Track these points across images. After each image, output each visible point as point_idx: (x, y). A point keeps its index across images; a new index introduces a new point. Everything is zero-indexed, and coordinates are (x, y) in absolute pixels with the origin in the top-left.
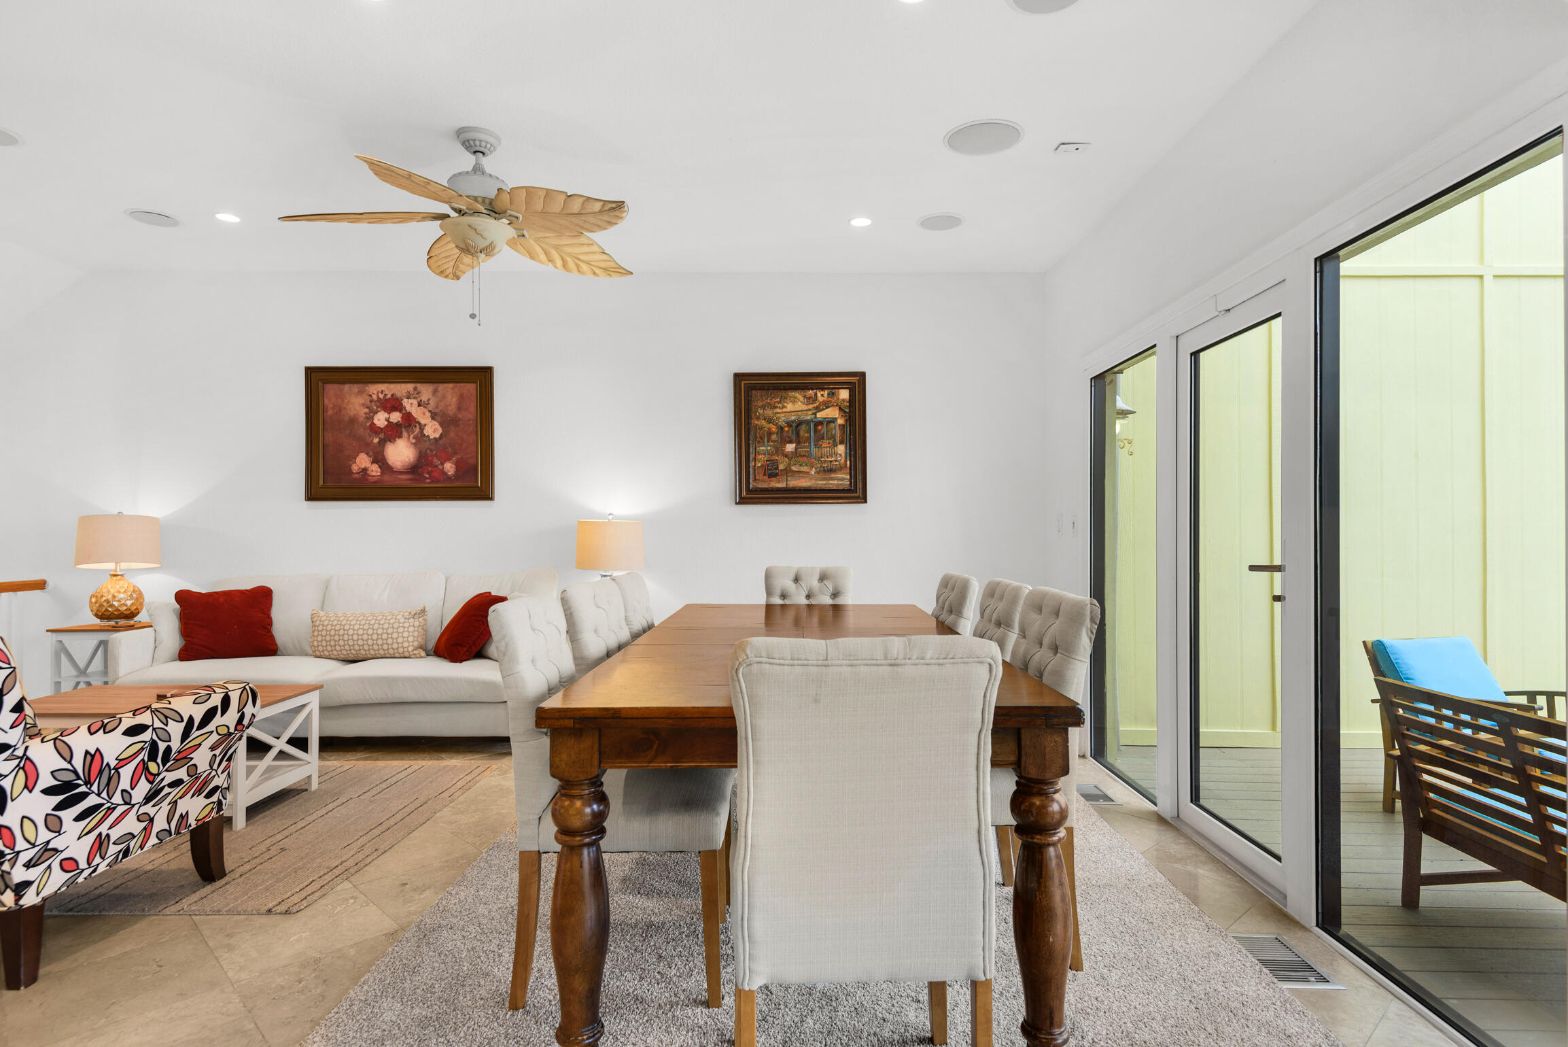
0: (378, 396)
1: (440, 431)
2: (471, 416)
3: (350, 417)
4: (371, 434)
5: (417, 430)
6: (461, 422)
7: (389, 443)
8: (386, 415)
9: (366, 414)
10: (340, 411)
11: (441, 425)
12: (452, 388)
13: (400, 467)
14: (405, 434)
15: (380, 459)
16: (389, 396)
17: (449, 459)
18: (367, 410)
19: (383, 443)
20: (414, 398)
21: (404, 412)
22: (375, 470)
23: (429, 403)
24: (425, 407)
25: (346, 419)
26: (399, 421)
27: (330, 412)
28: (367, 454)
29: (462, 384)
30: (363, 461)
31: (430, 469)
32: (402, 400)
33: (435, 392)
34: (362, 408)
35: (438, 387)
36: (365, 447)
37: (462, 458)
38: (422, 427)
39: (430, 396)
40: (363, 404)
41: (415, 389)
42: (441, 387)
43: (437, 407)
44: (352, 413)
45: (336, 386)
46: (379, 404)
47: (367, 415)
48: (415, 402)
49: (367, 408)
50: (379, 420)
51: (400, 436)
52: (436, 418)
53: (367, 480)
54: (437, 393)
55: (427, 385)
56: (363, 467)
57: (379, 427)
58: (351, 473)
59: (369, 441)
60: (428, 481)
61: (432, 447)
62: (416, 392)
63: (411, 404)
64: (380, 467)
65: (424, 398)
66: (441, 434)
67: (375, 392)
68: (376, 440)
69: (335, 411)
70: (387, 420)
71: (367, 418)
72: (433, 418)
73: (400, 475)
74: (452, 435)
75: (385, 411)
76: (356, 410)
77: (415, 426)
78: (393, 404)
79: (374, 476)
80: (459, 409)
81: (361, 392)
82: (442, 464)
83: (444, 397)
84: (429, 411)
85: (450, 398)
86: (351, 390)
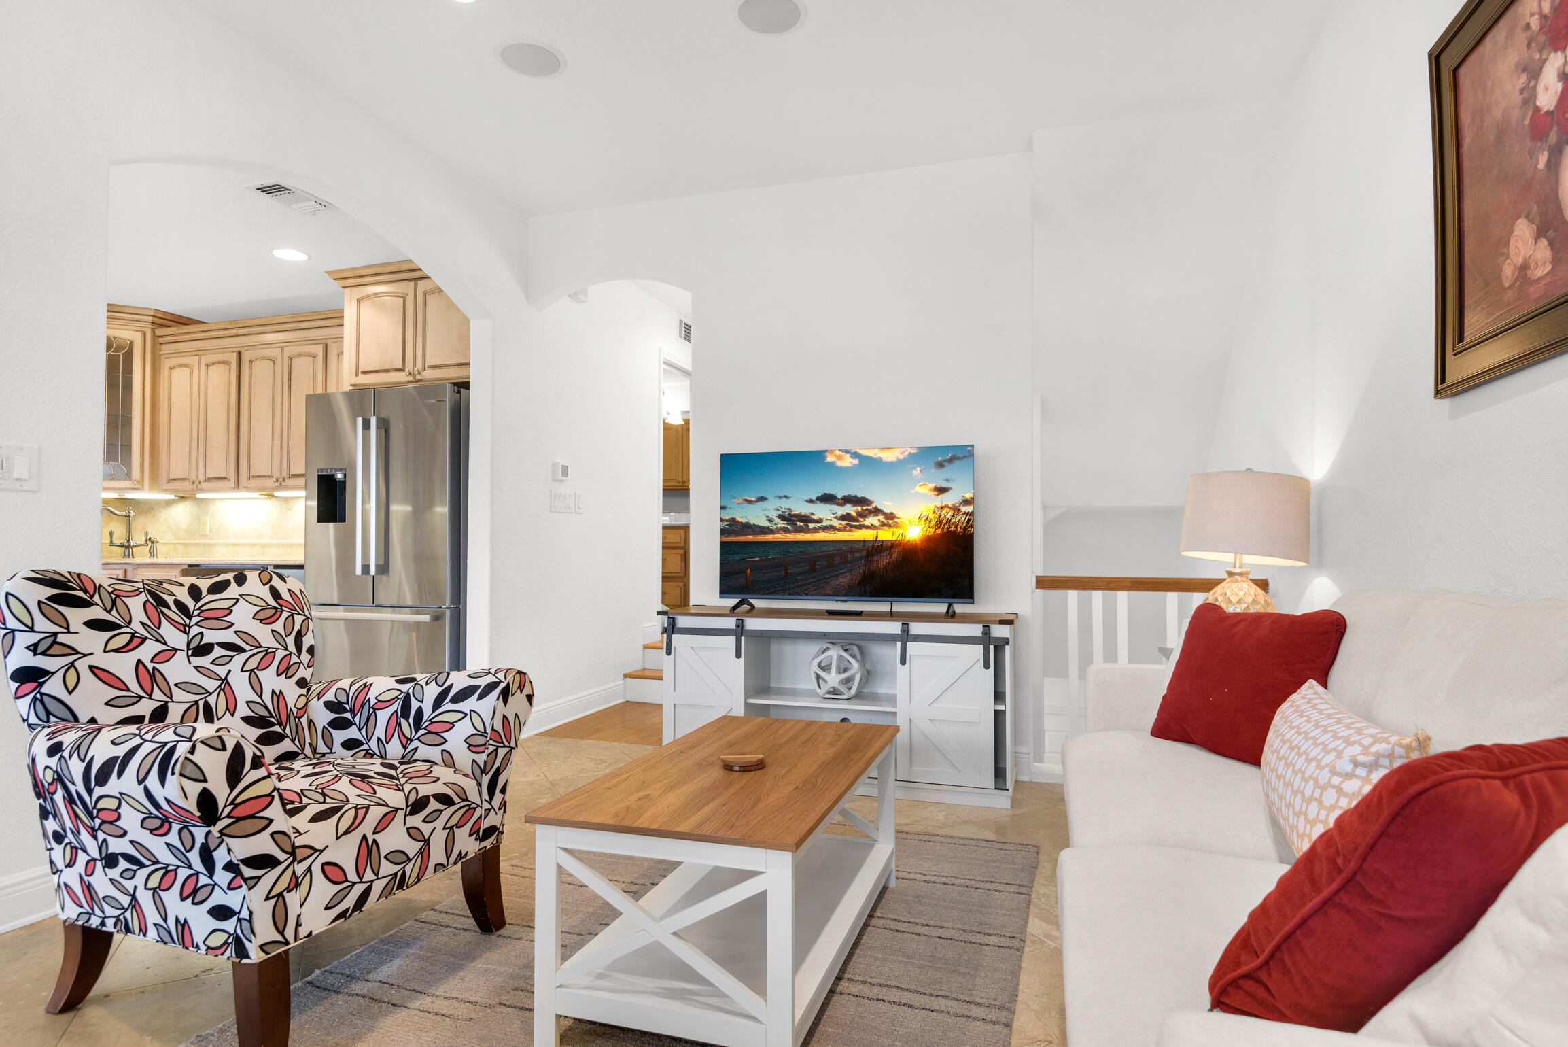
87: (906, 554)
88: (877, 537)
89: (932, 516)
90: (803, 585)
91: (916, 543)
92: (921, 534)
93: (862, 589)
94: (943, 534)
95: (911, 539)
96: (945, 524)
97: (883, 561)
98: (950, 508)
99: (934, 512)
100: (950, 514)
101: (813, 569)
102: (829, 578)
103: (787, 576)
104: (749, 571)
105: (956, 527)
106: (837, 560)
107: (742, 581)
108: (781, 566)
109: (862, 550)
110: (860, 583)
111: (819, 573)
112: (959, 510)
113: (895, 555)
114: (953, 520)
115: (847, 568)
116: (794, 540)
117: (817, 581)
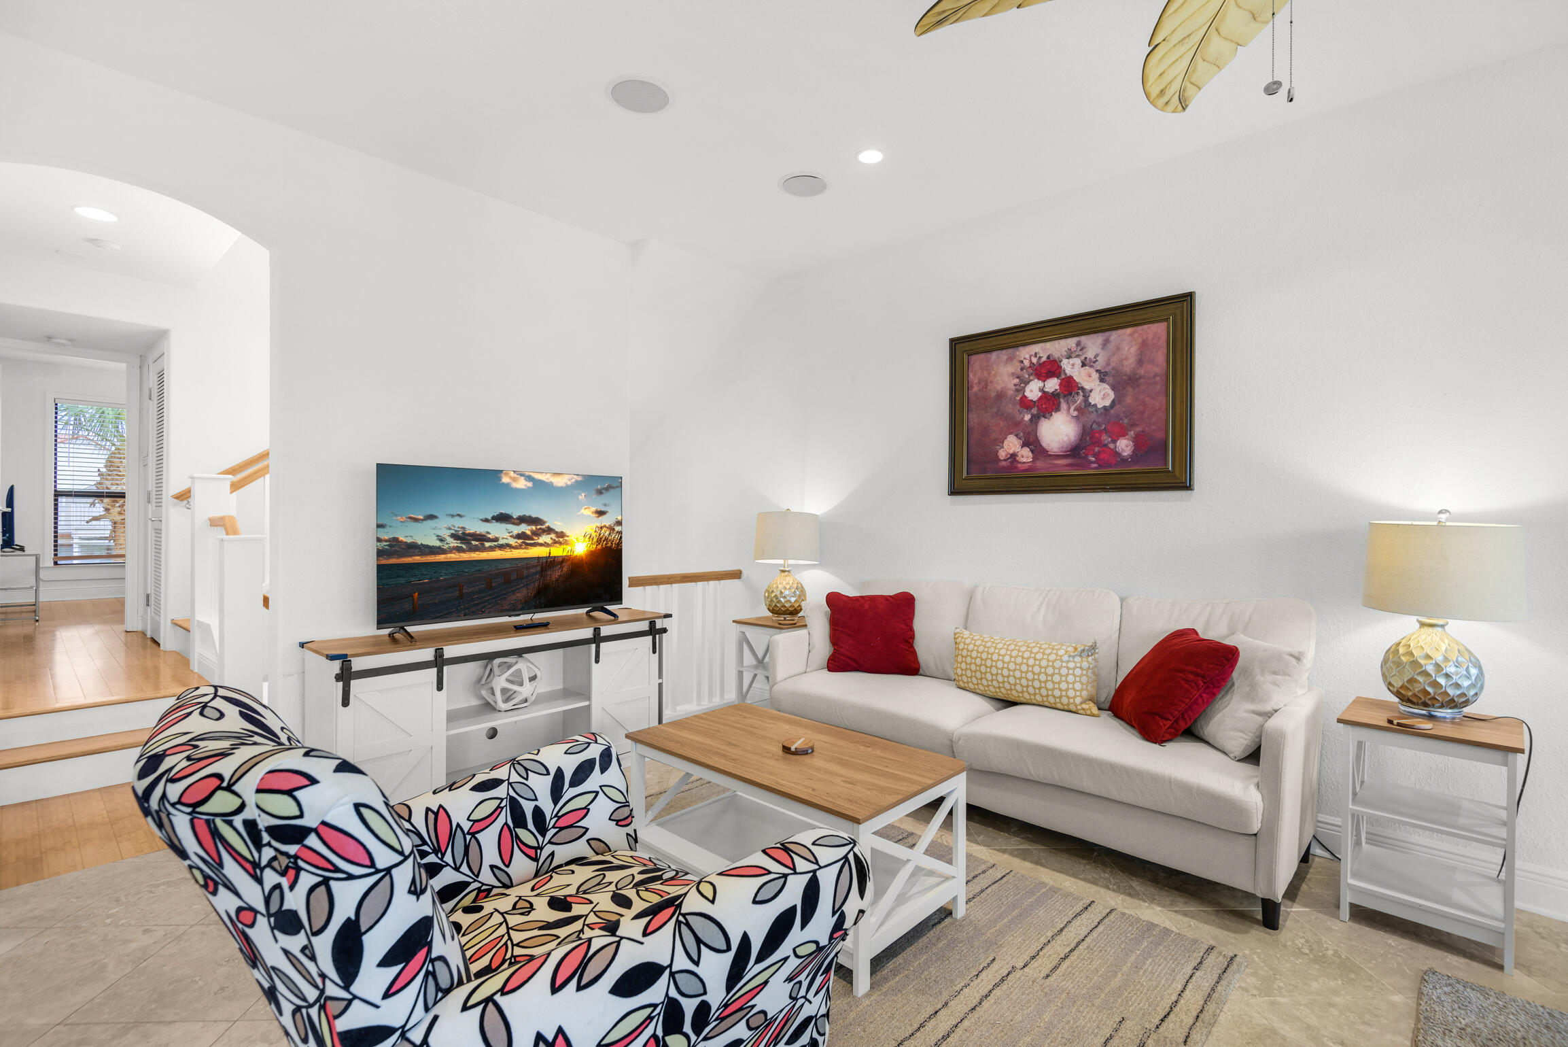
0: (1031, 361)
1: (1112, 395)
2: (1157, 370)
3: (997, 392)
4: (1022, 409)
5: (1080, 399)
6: (1142, 380)
7: (1043, 419)
8: (1040, 384)
9: (1015, 385)
10: (986, 385)
11: (1113, 388)
12: (1131, 335)
13: (1056, 450)
14: (1064, 405)
15: (1031, 441)
16: (1044, 359)
17: (1123, 434)
18: (1016, 381)
19: (1035, 420)
20: (1078, 356)
21: (1063, 376)
22: (1026, 455)
23: (1097, 361)
24: (1092, 366)
25: (993, 395)
26: (1056, 390)
27: (975, 389)
28: (1016, 435)
29: (1146, 327)
30: (1012, 444)
31: (1097, 449)
32: (1061, 361)
33: (1106, 343)
34: (1011, 378)
35: (1110, 336)
36: (1014, 426)
37: (1143, 431)
38: (1087, 394)
39: (1099, 351)
40: (1013, 374)
41: (1078, 344)
42: (1114, 335)
43: (1108, 364)
44: (999, 387)
45: (982, 356)
46: (1032, 371)
47: (1017, 387)
48: (1078, 361)
49: (1018, 377)
50: (1032, 391)
51: (1058, 409)
52: (1107, 378)
53: (1016, 468)
54: (1108, 345)
55: (1095, 335)
56: (1011, 452)
57: (1032, 401)
58: (997, 460)
59: (1019, 419)
60: (1094, 465)
61: (1100, 420)
62: (1079, 348)
63: (1073, 365)
64: (1032, 451)
65: (1090, 354)
66: (1113, 401)
67: (1027, 356)
68: (1027, 417)
69: (981, 386)
70: (1042, 390)
71: (1017, 391)
72: (1102, 380)
73: (1057, 459)
74: (1129, 400)
75: (1039, 379)
76: (1003, 382)
77: (1078, 393)
78: (1049, 369)
79: (1024, 463)
80: (1140, 362)
81: (1010, 359)
82: (1114, 441)
83: (1118, 349)
84: (1097, 371)
85: (1127, 348)
86: (999, 358)
87: (574, 567)
88: (550, 553)
89: (594, 534)
90: (480, 603)
91: (582, 560)
92: (586, 550)
93: (538, 601)
94: (603, 549)
95: (578, 555)
96: (604, 541)
97: (556, 574)
98: (607, 528)
99: (595, 531)
100: (608, 532)
101: (489, 587)
102: (506, 594)
103: (461, 596)
104: (417, 594)
105: (612, 543)
106: (514, 577)
107: (407, 606)
108: (454, 586)
109: (537, 566)
110: (535, 597)
111: (496, 590)
112: (614, 529)
113: (565, 569)
114: (610, 538)
115: (523, 583)
116: (469, 559)
117: (494, 598)
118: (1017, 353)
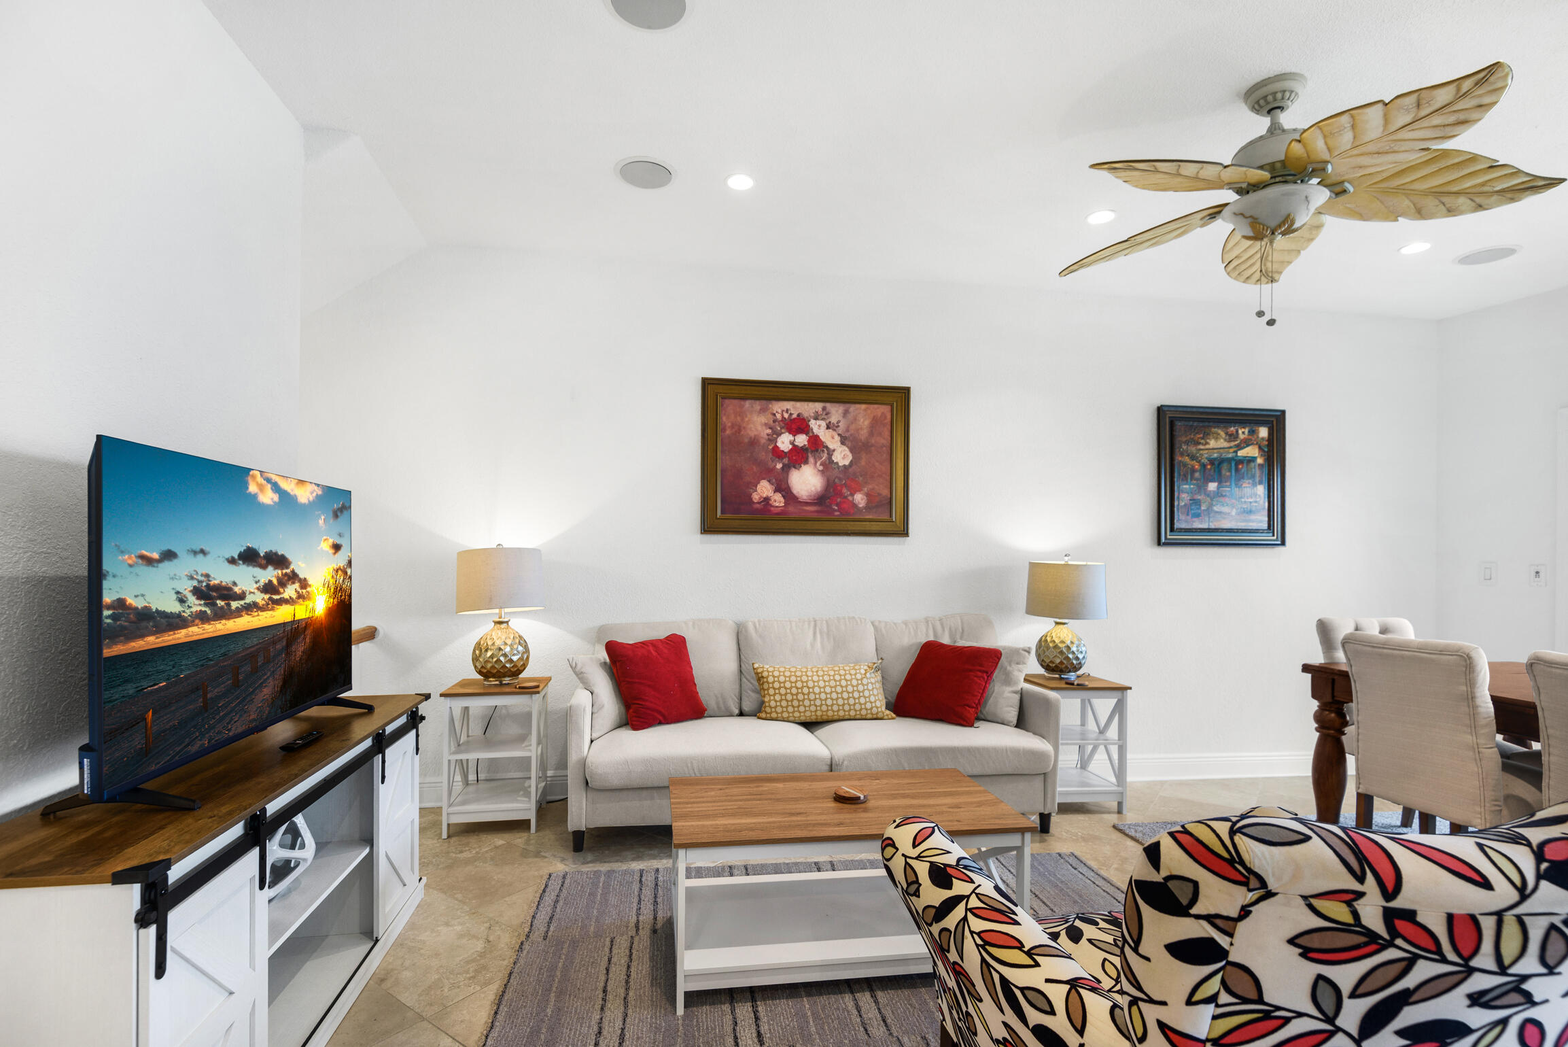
0: (782, 415)
1: (850, 457)
2: (883, 441)
3: (751, 438)
4: (774, 458)
5: (825, 456)
6: (873, 448)
7: (793, 469)
8: (791, 437)
9: (768, 435)
10: (739, 430)
11: (851, 451)
12: (865, 410)
13: (805, 498)
14: (811, 460)
15: (783, 487)
16: (795, 416)
17: (860, 490)
18: (769, 431)
19: (787, 469)
20: (823, 419)
21: (811, 434)
22: (778, 500)
23: (838, 426)
24: (834, 430)
25: (746, 440)
26: (805, 445)
27: (728, 432)
28: (769, 481)
29: (876, 406)
30: (764, 489)
31: (839, 500)
32: (809, 421)
33: (846, 413)
34: (764, 427)
35: (849, 408)
36: (768, 473)
37: (874, 489)
38: (830, 452)
39: (841, 418)
40: (766, 424)
41: (824, 409)
42: (853, 408)
43: (847, 430)
44: (752, 434)
45: (736, 402)
46: (783, 425)
47: (770, 437)
48: (823, 424)
49: (770, 428)
50: (783, 443)
51: (806, 462)
52: (847, 442)
53: (770, 511)
54: (848, 415)
55: (837, 405)
56: (765, 496)
57: (783, 451)
58: (751, 501)
59: (771, 467)
60: (837, 513)
61: (841, 476)
62: (824, 413)
63: (819, 426)
64: (783, 496)
65: (834, 420)
66: (851, 462)
67: (780, 411)
68: (779, 466)
69: (734, 430)
70: (792, 443)
71: (769, 440)
72: (843, 443)
73: (806, 506)
74: (863, 463)
75: (790, 433)
76: (757, 430)
77: (823, 451)
78: (798, 425)
79: (777, 507)
80: (871, 434)
81: (763, 410)
82: (852, 495)
83: (855, 419)
84: (839, 435)
85: (862, 420)
86: (752, 407)
87: (316, 634)
90: (225, 717)
91: (322, 621)
92: (325, 606)
93: (283, 700)
94: (337, 605)
95: (319, 615)
96: (338, 592)
97: (299, 649)
98: (341, 570)
99: (332, 577)
100: (341, 578)
101: (236, 684)
102: (251, 694)
103: (205, 707)
104: (150, 714)
105: (344, 594)
106: (261, 660)
107: (138, 740)
108: (197, 689)
109: (282, 638)
110: (281, 691)
111: (243, 688)
112: (347, 573)
113: (307, 640)
114: (343, 586)
115: (269, 670)
116: (215, 635)
117: (239, 703)
118: (770, 406)
